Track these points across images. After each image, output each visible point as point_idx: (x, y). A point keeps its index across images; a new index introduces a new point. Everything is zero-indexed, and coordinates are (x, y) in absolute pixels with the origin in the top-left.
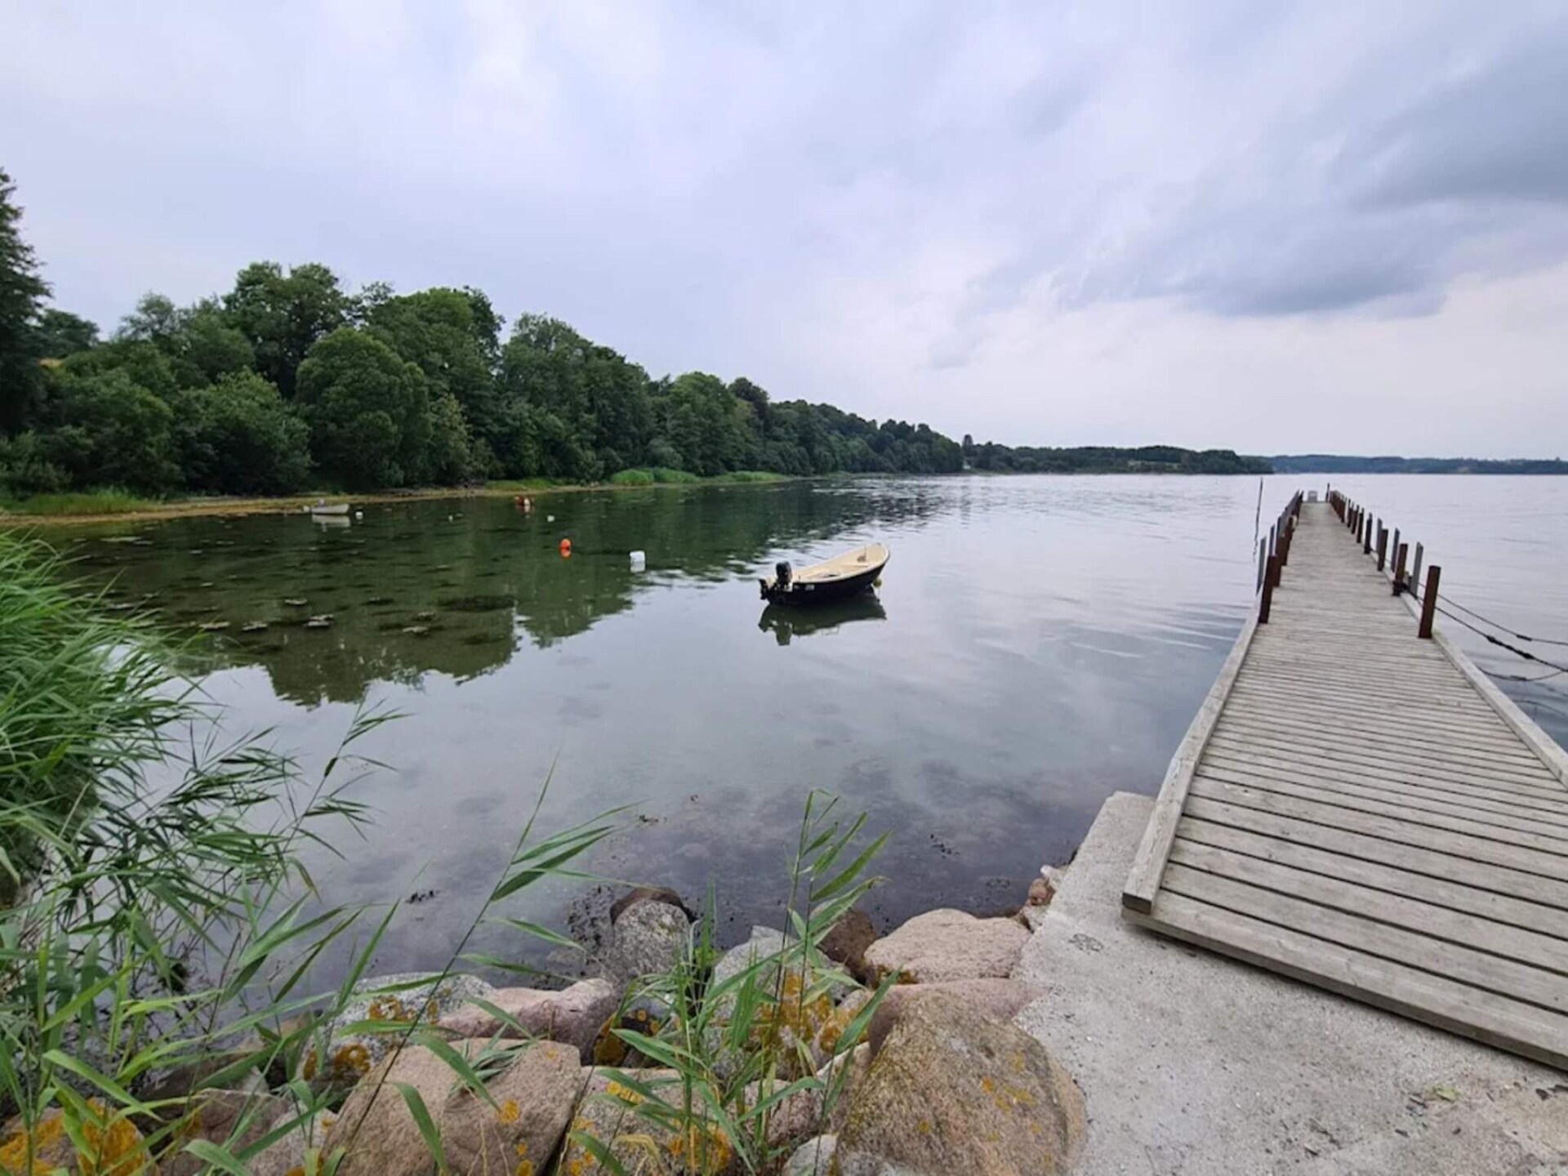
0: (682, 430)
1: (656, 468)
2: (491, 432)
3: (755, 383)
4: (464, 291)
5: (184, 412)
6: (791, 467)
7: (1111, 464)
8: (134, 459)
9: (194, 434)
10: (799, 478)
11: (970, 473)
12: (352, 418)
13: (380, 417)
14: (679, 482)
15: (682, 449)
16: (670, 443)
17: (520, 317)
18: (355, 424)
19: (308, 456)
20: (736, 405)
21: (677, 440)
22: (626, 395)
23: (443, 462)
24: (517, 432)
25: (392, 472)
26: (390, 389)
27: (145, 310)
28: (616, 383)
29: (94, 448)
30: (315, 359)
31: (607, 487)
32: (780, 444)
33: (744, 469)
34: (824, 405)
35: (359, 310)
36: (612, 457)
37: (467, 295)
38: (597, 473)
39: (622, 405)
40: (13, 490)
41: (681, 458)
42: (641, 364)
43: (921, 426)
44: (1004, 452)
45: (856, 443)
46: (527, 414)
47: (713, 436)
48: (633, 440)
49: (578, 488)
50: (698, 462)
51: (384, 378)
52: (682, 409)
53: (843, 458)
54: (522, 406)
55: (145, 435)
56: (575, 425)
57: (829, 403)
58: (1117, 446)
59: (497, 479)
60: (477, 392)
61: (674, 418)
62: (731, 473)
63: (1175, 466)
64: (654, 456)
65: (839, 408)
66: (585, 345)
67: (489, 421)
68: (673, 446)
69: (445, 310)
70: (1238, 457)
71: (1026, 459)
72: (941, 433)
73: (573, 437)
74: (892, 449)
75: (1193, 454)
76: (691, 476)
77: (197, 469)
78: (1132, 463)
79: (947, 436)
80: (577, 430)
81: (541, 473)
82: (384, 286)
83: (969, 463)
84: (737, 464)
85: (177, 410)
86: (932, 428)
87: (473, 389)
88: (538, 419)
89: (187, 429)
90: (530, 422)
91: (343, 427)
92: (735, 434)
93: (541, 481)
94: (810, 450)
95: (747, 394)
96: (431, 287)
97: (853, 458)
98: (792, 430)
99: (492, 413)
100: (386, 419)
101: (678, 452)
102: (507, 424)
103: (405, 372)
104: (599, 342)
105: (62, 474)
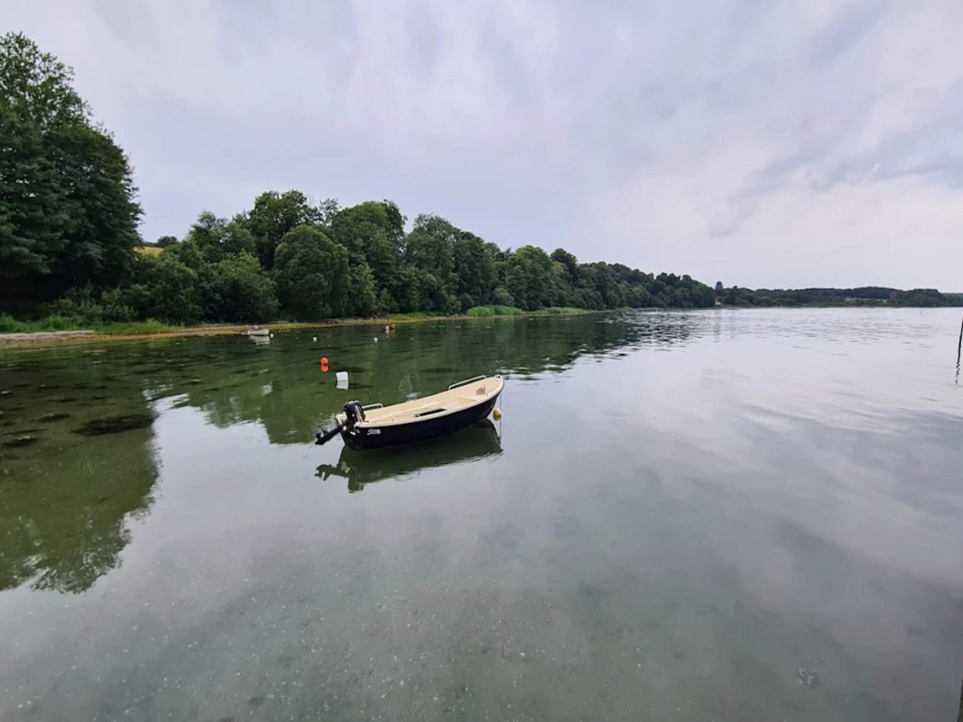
0: (515, 282)
1: (497, 306)
2: (391, 285)
3: (568, 252)
4: (384, 202)
5: (206, 276)
6: (590, 304)
7: (831, 300)
8: (172, 303)
9: (208, 288)
10: (596, 311)
11: (719, 307)
12: (302, 277)
13: (318, 277)
14: (510, 314)
15: (514, 294)
16: (506, 290)
17: (417, 217)
18: (304, 281)
19: (277, 300)
20: (553, 265)
21: (511, 288)
22: (478, 261)
23: (360, 303)
24: (407, 285)
25: (325, 309)
26: (324, 260)
27: (202, 221)
28: (472, 253)
29: (150, 296)
30: (285, 244)
31: (464, 317)
32: (583, 290)
33: (557, 306)
34: (617, 264)
35: (317, 215)
36: (467, 299)
37: (386, 204)
38: (457, 309)
39: (475, 267)
40: (104, 320)
41: (514, 299)
42: (495, 242)
43: (685, 276)
44: (747, 293)
45: (638, 289)
46: (414, 274)
47: (534, 285)
48: (482, 288)
49: (444, 318)
50: (524, 302)
51: (322, 253)
52: (515, 268)
53: (628, 298)
54: (412, 269)
55: (180, 289)
56: (445, 280)
57: (620, 263)
58: (836, 287)
59: (395, 313)
60: (384, 261)
61: (509, 275)
62: (547, 309)
63: (885, 301)
64: (496, 298)
65: (627, 266)
66: (456, 231)
67: (391, 278)
68: (509, 292)
69: (370, 214)
70: (940, 294)
71: (763, 298)
72: (699, 281)
73: (443, 287)
74: (664, 292)
75: (900, 292)
76: (520, 310)
77: (211, 308)
78: (848, 299)
79: (704, 282)
80: (446, 283)
81: (422, 309)
82: (333, 201)
83: (720, 300)
84: (552, 303)
85: (200, 275)
86: (693, 278)
87: (382, 259)
88: (421, 277)
89: (205, 286)
90: (416, 279)
91: (297, 283)
92: (551, 284)
93: (420, 314)
94: (603, 294)
95: (562, 258)
96: (365, 201)
97: (636, 298)
98: (591, 281)
99: (394, 273)
100: (321, 278)
101: (512, 295)
102: (401, 280)
103: (335, 250)
104: (464, 229)
105: (132, 310)
